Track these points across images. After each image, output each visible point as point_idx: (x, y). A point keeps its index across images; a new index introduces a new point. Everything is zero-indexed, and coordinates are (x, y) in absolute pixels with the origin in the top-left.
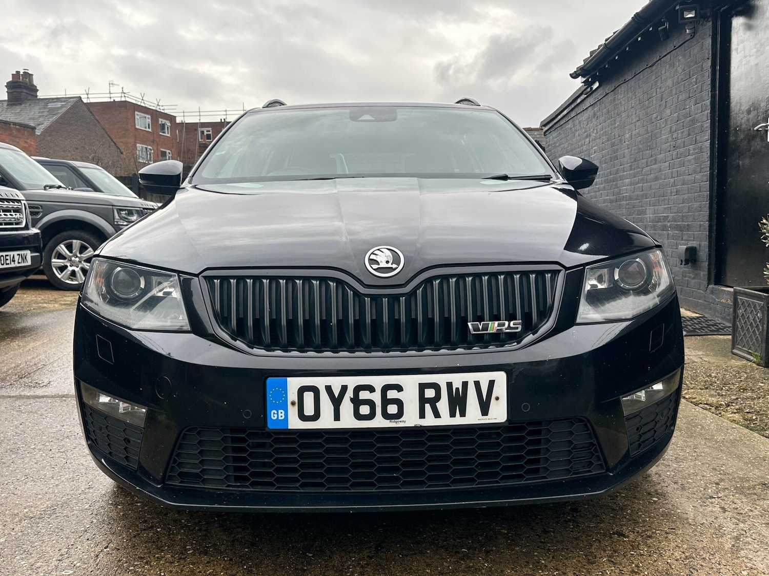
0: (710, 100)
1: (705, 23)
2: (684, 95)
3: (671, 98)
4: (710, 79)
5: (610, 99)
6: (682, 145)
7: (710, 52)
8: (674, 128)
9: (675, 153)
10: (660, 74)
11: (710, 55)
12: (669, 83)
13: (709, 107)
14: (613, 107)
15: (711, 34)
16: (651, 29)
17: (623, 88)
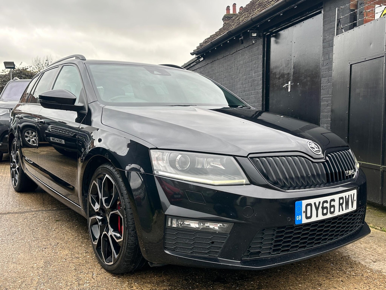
0: (262, 72)
1: (259, 39)
2: (249, 68)
3: (242, 69)
4: (262, 63)
5: (209, 66)
6: (248, 90)
7: (262, 52)
8: (243, 83)
9: (244, 93)
10: (236, 58)
11: (262, 53)
12: (241, 62)
13: (262, 75)
14: (211, 70)
15: (262, 44)
16: (235, 38)
17: (217, 62)
